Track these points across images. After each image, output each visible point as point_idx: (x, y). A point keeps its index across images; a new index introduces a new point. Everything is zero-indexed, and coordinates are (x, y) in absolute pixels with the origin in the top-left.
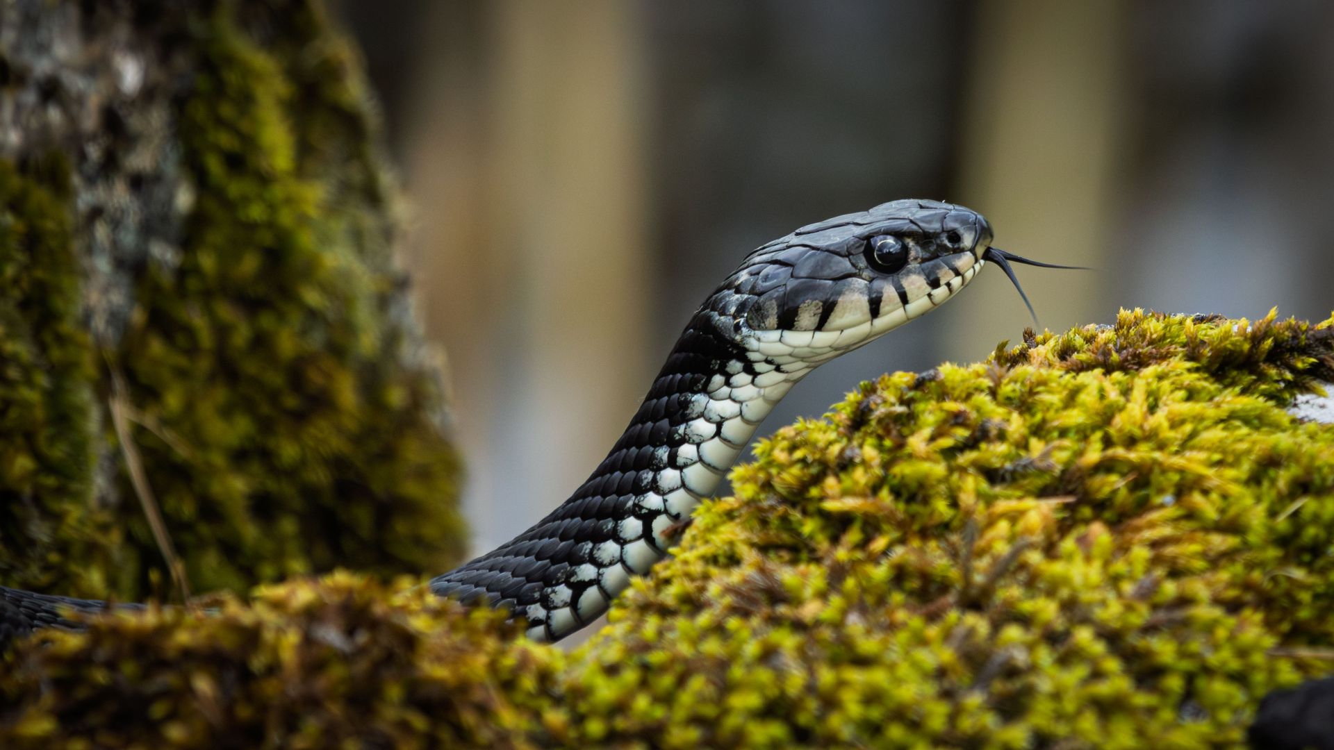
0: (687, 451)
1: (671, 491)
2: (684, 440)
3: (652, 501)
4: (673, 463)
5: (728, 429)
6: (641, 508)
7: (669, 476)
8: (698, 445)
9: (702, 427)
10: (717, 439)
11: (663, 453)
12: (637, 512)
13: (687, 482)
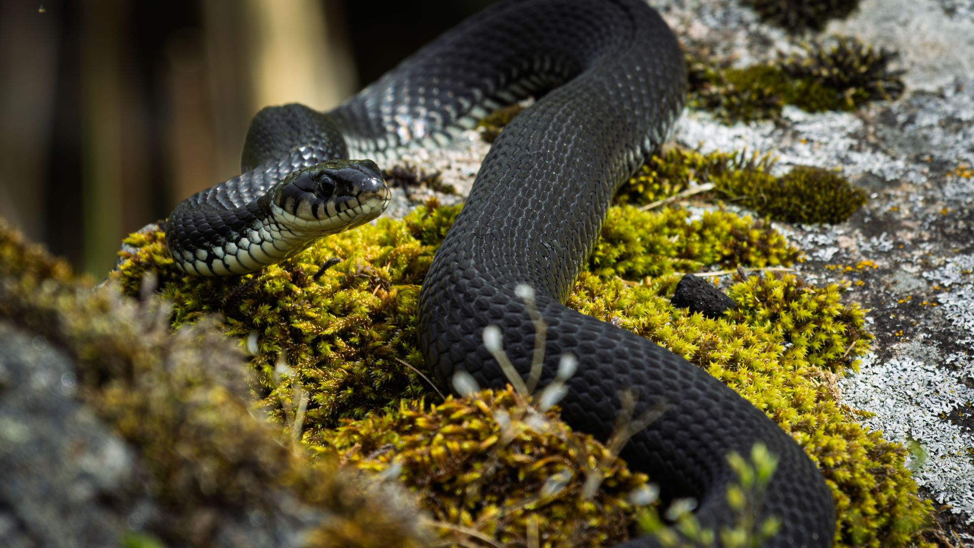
0: (245, 241)
1: (230, 254)
2: (246, 236)
3: (219, 251)
4: (237, 242)
5: (265, 244)
6: (212, 250)
7: (232, 246)
8: (251, 243)
9: (255, 235)
10: (259, 246)
11: (235, 235)
12: (209, 250)
13: (238, 255)
